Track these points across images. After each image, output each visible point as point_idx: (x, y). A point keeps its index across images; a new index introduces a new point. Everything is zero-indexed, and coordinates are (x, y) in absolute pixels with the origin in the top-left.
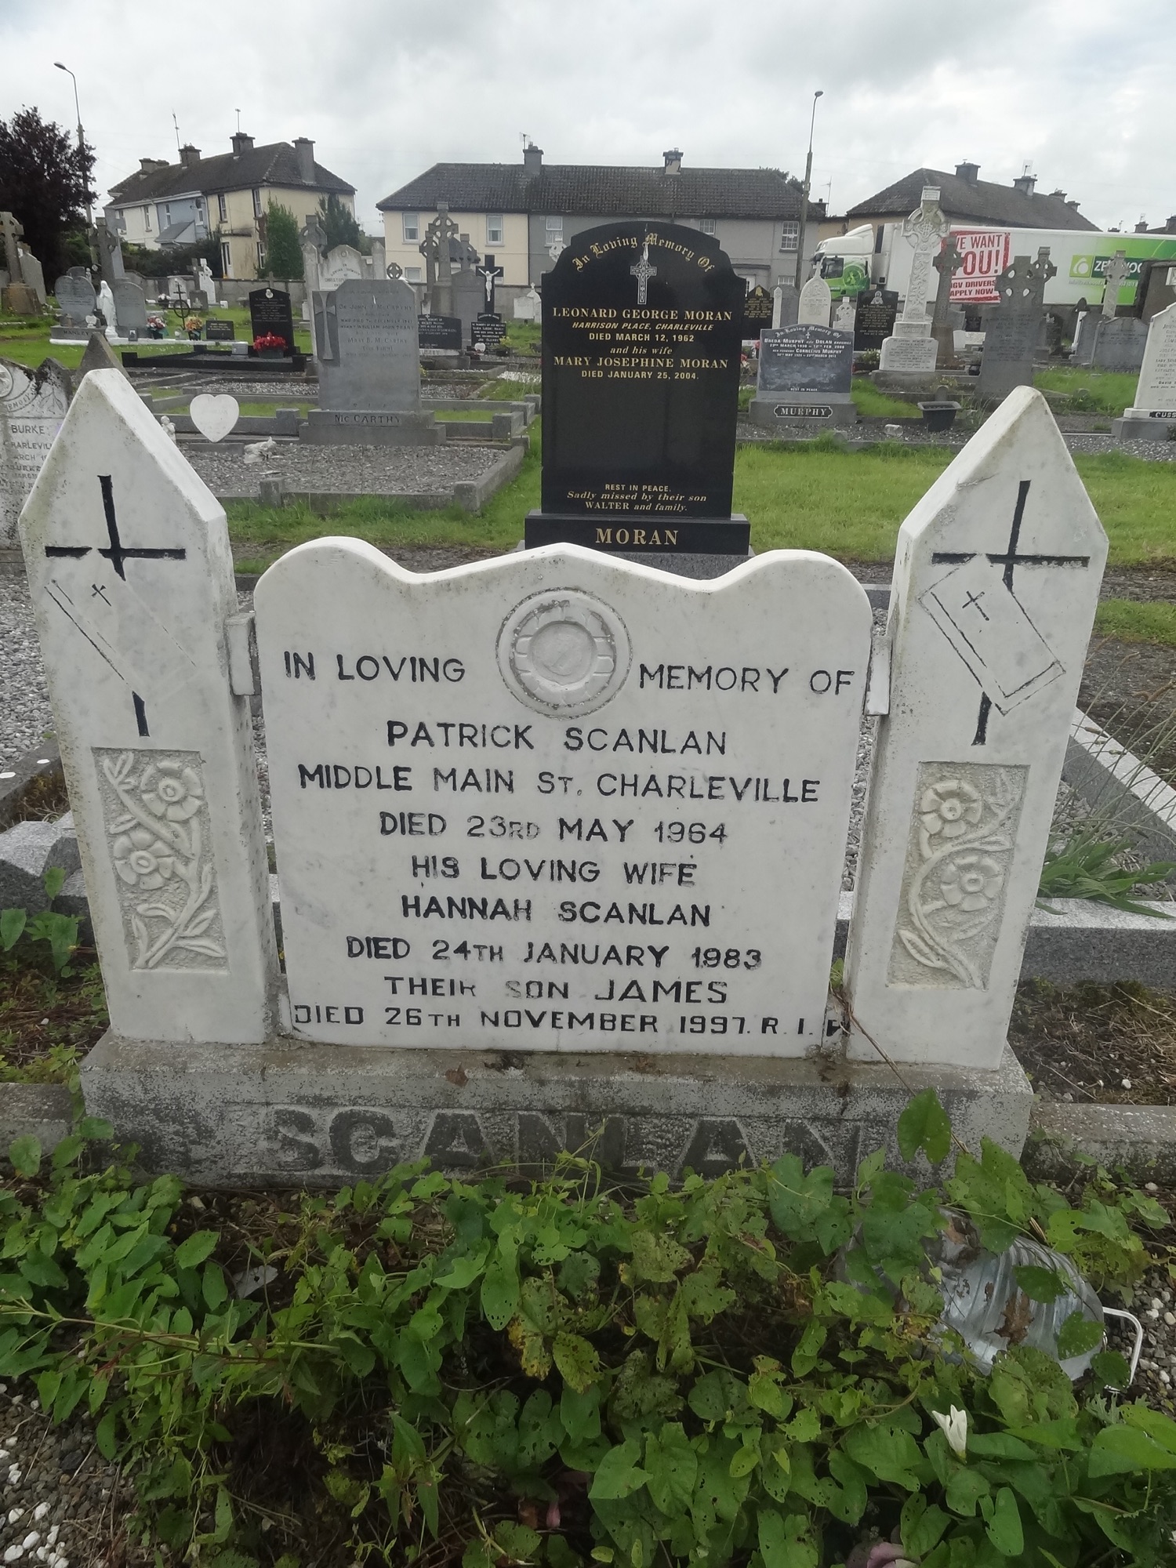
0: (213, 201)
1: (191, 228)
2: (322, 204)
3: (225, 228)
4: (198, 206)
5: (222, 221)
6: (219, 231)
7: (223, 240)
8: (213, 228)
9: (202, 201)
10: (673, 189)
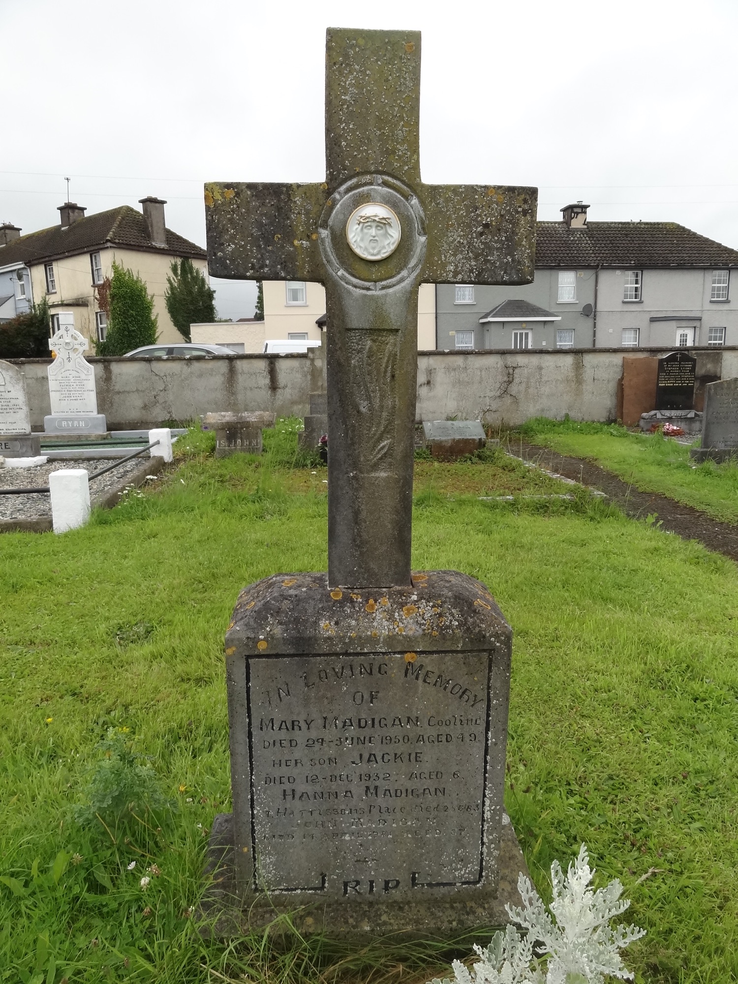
0: (38, 273)
1: (10, 303)
2: (174, 269)
3: (53, 299)
4: (20, 278)
5: (48, 292)
6: (45, 303)
7: (52, 311)
8: (38, 301)
9: (24, 272)
10: (586, 242)
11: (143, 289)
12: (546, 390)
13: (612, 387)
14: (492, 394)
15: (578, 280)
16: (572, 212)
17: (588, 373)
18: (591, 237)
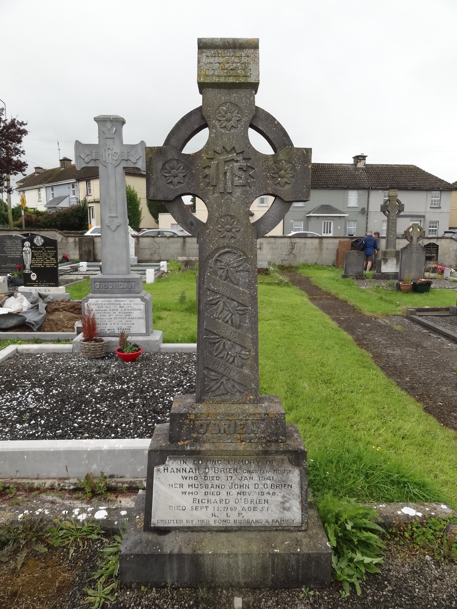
0: (82, 185)
1: (67, 200)
3: (89, 199)
4: (73, 187)
5: (87, 195)
6: (86, 200)
7: (90, 205)
8: (81, 199)
9: (75, 184)
10: (364, 175)
11: (136, 195)
12: (307, 252)
13: (335, 252)
14: (285, 253)
15: (359, 196)
16: (358, 159)
17: (325, 246)
18: (367, 172)
